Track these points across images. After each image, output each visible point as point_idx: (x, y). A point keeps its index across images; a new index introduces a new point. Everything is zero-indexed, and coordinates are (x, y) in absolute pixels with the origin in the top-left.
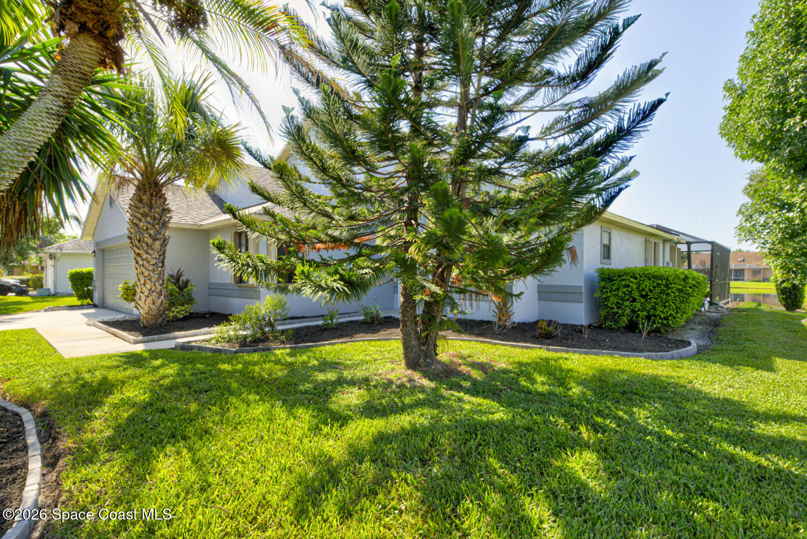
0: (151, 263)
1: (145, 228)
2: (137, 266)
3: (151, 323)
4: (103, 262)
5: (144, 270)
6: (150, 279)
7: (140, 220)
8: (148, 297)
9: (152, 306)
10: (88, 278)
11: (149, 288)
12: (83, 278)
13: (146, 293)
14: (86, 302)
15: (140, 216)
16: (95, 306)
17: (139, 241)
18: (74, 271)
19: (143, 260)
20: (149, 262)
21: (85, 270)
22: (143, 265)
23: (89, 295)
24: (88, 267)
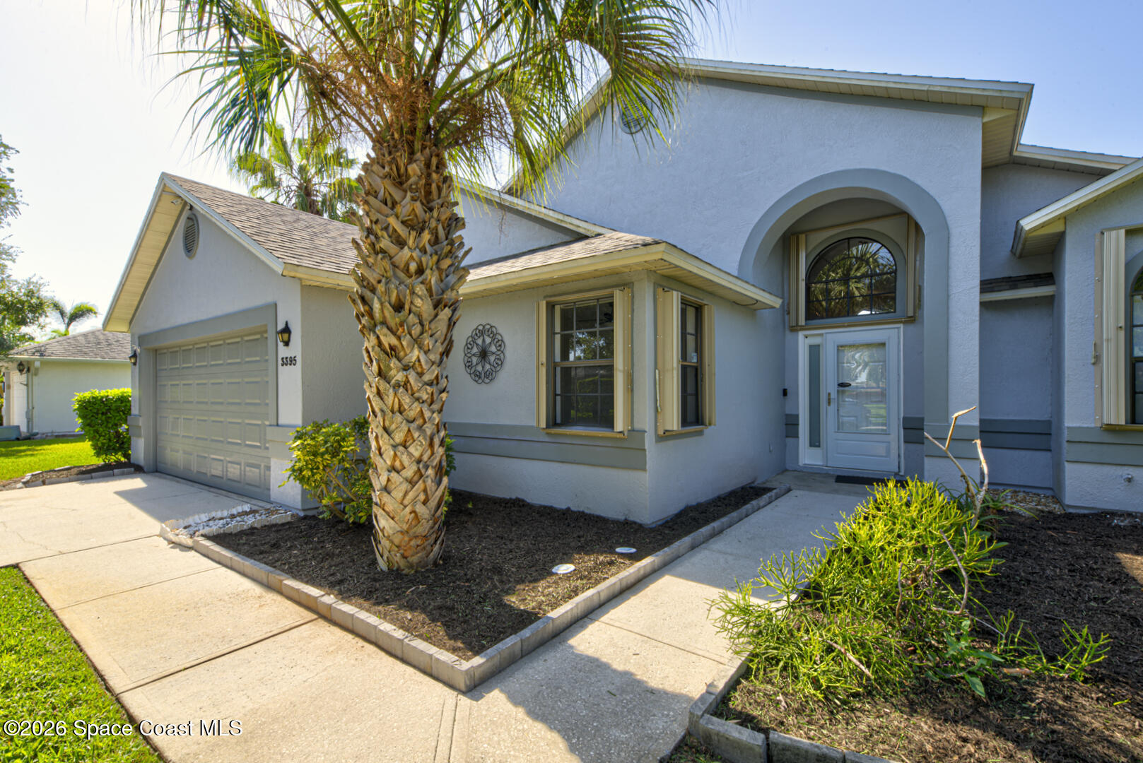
0: (427, 378)
1: (413, 267)
2: (383, 386)
3: (414, 559)
4: (156, 377)
5: (406, 400)
6: (420, 428)
7: (401, 243)
8: (412, 483)
9: (420, 509)
10: (118, 410)
11: (417, 454)
12: (109, 410)
13: (409, 472)
14: (113, 458)
15: (402, 230)
16: (138, 470)
17: (398, 307)
18: (87, 395)
19: (406, 368)
20: (420, 375)
21: (113, 392)
22: (406, 385)
23: (122, 444)
24: (120, 387)
